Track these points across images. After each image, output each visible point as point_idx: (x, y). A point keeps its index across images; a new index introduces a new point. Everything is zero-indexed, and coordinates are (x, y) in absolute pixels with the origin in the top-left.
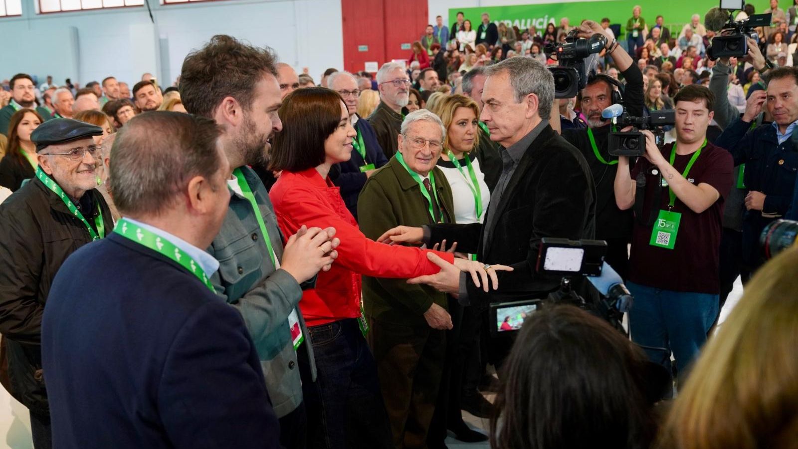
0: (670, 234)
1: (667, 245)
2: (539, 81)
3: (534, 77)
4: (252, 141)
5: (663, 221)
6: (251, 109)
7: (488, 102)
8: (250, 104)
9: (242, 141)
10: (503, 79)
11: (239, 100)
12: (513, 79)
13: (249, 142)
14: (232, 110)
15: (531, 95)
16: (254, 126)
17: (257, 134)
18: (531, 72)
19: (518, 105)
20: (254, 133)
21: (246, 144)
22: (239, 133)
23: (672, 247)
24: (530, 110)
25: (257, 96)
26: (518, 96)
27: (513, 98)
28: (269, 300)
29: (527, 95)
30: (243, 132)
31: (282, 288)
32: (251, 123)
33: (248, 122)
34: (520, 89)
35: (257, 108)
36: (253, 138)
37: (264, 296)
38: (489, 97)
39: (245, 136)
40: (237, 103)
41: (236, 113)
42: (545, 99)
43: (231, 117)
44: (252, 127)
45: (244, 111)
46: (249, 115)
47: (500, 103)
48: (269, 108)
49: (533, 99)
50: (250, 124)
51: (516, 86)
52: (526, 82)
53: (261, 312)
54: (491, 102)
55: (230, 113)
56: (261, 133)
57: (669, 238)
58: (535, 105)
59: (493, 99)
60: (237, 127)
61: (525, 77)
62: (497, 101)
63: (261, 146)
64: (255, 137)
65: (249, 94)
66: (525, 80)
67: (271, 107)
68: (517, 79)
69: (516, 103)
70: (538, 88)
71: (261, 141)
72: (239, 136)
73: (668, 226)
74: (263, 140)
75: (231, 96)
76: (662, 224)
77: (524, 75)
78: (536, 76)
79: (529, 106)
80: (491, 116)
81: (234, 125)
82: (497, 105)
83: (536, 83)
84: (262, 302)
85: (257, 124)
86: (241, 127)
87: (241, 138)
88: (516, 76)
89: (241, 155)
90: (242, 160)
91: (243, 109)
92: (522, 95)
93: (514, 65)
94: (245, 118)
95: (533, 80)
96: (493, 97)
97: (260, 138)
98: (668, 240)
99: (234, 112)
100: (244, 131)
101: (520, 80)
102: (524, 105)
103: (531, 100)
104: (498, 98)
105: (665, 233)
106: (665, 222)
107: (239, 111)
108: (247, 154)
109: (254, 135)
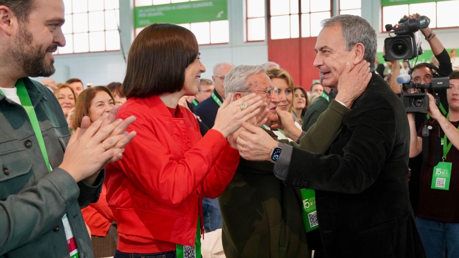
0: (445, 179)
1: (444, 187)
2: (366, 35)
3: (362, 31)
4: (29, 51)
5: (439, 170)
6: (27, 20)
7: (321, 49)
8: (26, 15)
9: (17, 51)
10: (335, 30)
11: (14, 10)
12: (344, 30)
13: (25, 52)
14: (8, 19)
15: (359, 45)
16: (30, 36)
17: (34, 44)
18: (360, 26)
19: (346, 53)
20: (31, 43)
21: (22, 54)
22: (14, 43)
23: (448, 189)
24: (358, 57)
25: (35, 8)
26: (348, 45)
27: (344, 47)
28: (39, 196)
29: (355, 44)
30: (18, 43)
31: (56, 185)
32: (27, 33)
33: (23, 32)
34: (350, 39)
35: (34, 20)
36: (29, 49)
37: (35, 191)
38: (322, 45)
39: (21, 45)
40: (11, 13)
41: (11, 23)
42: (370, 51)
43: (5, 26)
44: (28, 38)
45: (20, 21)
46: (25, 26)
47: (332, 50)
48: (48, 21)
49: (360, 48)
50: (26, 35)
51: (347, 37)
52: (355, 34)
53: (30, 207)
54: (324, 49)
55: (5, 22)
56: (39, 43)
57: (445, 182)
58: (361, 54)
59: (326, 47)
60: (12, 37)
61: (354, 30)
62: (329, 48)
63: (40, 57)
64: (32, 47)
65: (25, 5)
66: (354, 32)
67: (51, 21)
68: (348, 30)
69: (346, 51)
70: (365, 40)
71: (39, 52)
72: (14, 46)
73: (443, 173)
74: (42, 51)
75: (5, 5)
76: (439, 172)
77: (353, 28)
78: (363, 30)
79: (356, 53)
80: (323, 61)
81: (9, 35)
82: (329, 51)
83: (363, 36)
84: (32, 197)
85: (33, 35)
86: (16, 36)
87: (16, 48)
88: (347, 28)
89: (19, 65)
90: (21, 70)
91: (18, 19)
92: (351, 45)
93: (344, 19)
94: (20, 28)
95: (361, 33)
96: (326, 45)
97: (37, 49)
98: (444, 184)
99: (9, 21)
100: (20, 40)
101: (350, 31)
102: (353, 53)
103: (358, 50)
104: (330, 46)
105: (441, 179)
106: (441, 170)
107: (14, 21)
108: (25, 64)
109: (31, 45)
